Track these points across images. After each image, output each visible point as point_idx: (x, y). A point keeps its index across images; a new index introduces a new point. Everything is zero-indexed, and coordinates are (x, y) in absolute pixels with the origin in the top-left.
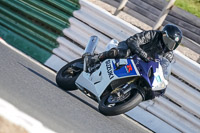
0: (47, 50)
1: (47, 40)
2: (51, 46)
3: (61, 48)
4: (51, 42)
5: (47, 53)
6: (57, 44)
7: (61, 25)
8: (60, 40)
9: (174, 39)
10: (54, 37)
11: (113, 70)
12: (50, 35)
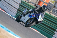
0: (52, 35)
1: (51, 32)
2: (53, 34)
3: (56, 34)
4: (53, 33)
5: (52, 36)
6: (54, 34)
7: (56, 28)
8: (55, 32)
9: (45, 9)
10: (54, 31)
11: (29, 16)
12: (52, 31)
